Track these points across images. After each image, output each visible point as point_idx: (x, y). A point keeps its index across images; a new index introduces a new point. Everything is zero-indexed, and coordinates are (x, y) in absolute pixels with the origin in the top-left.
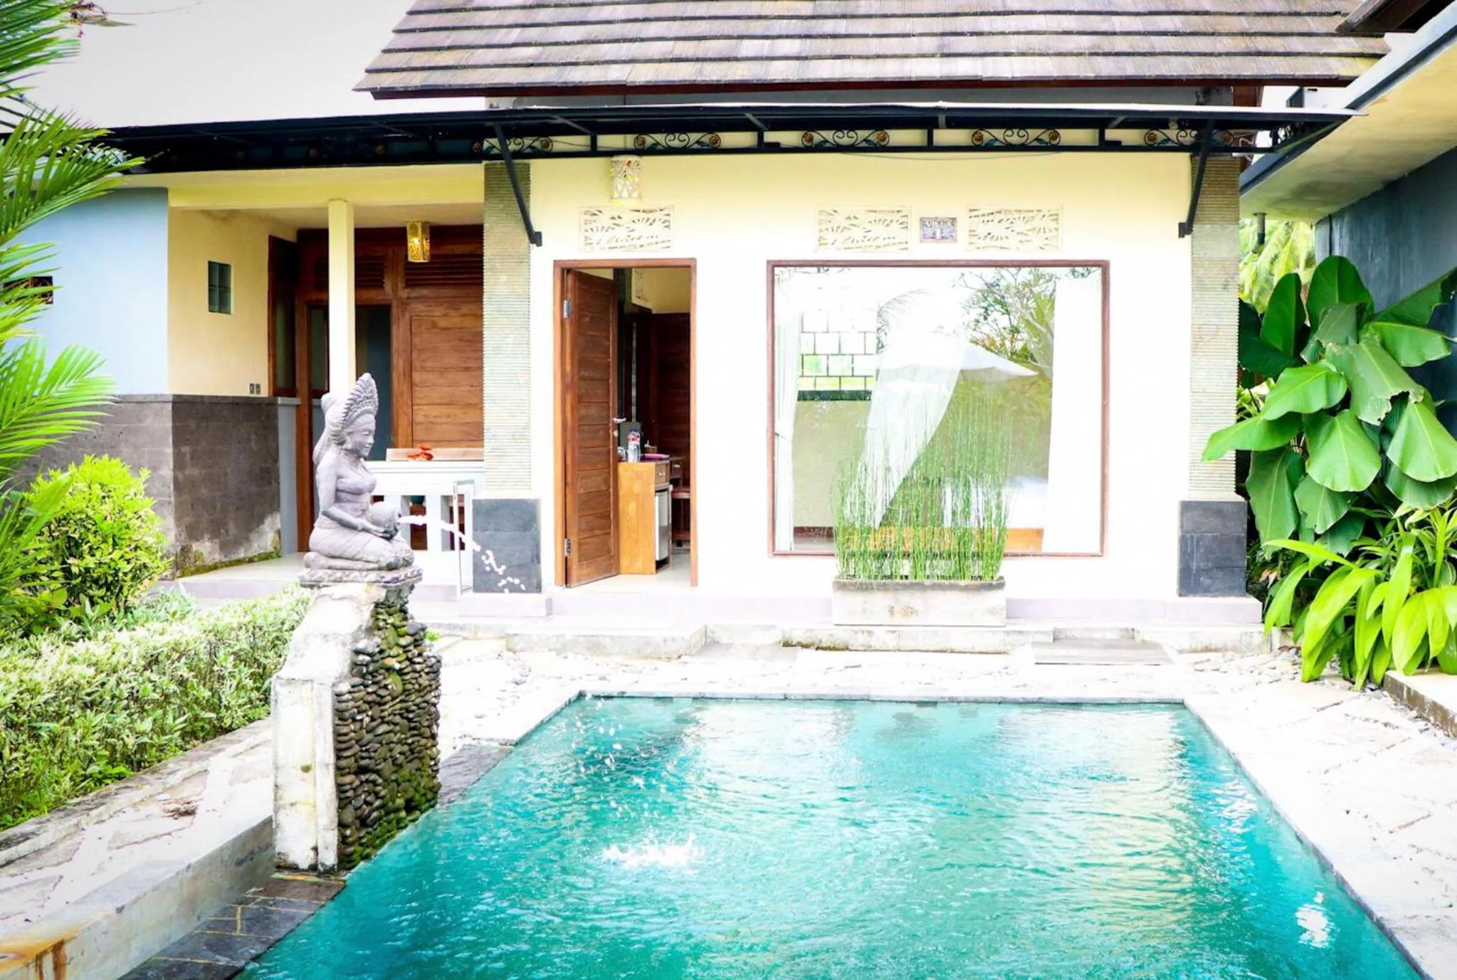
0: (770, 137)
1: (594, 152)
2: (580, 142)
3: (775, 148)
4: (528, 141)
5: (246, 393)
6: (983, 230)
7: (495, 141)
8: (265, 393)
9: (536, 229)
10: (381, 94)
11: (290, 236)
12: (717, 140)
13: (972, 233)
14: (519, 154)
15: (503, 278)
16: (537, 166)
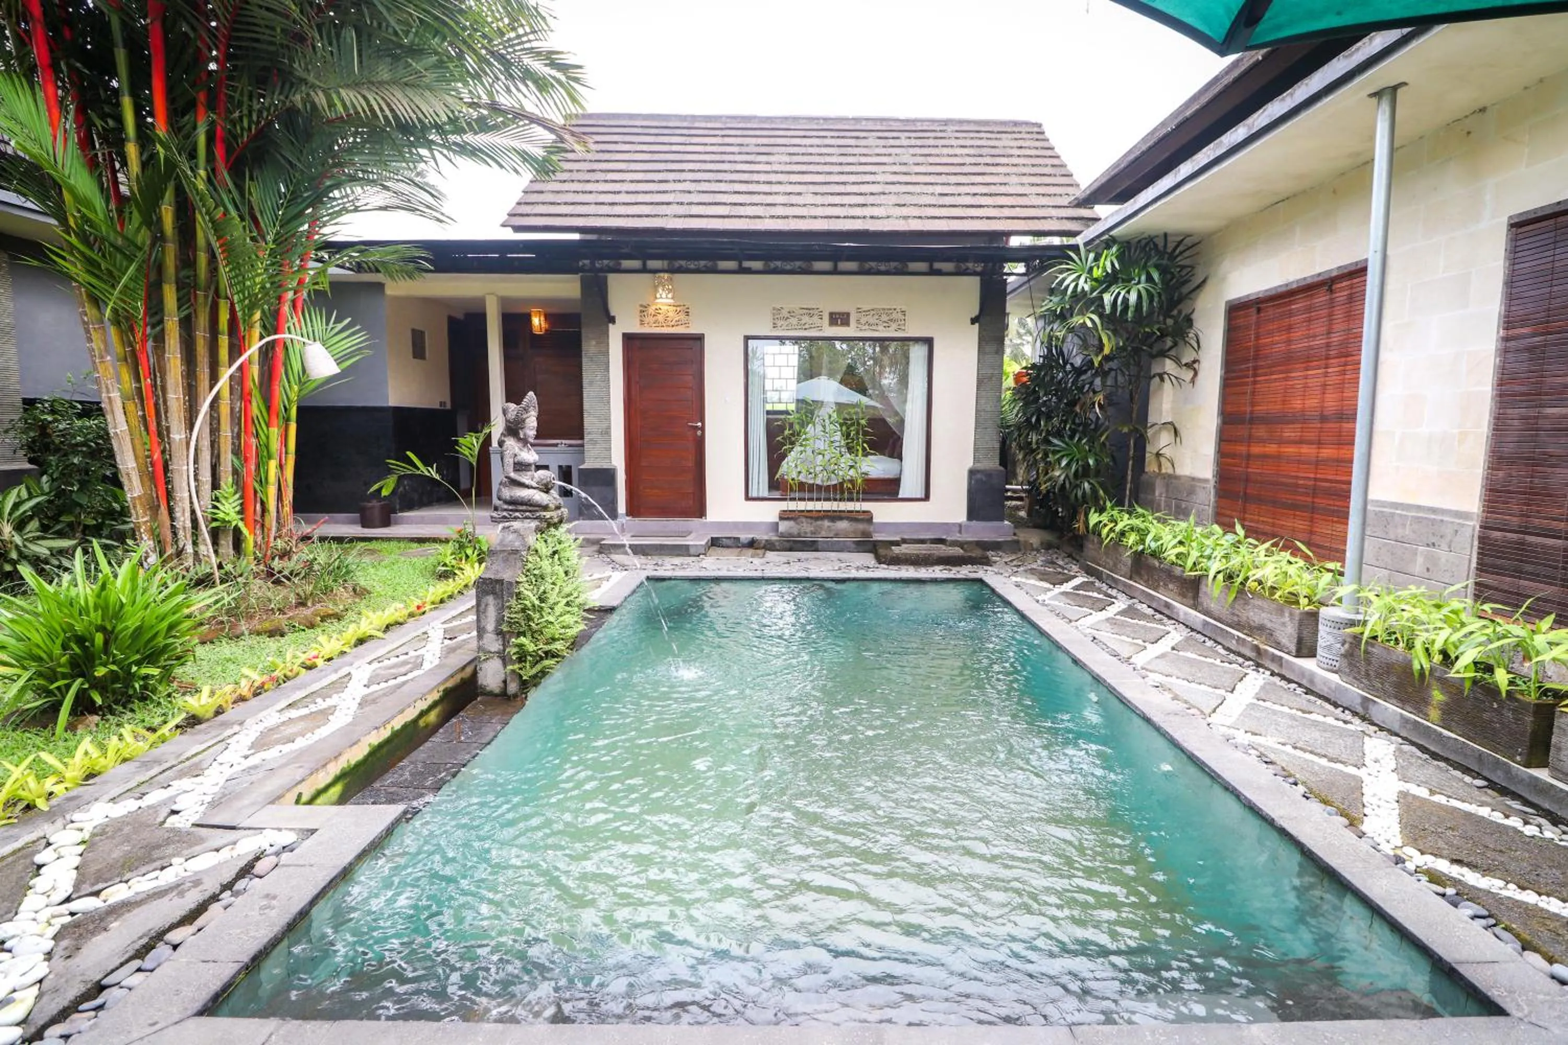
0: (746, 264)
1: (644, 270)
2: (636, 264)
3: (749, 271)
4: (606, 262)
5: (437, 406)
6: (863, 320)
7: (587, 262)
8: (448, 406)
9: (612, 314)
10: (517, 229)
11: (460, 316)
12: (716, 265)
13: (858, 321)
14: (602, 270)
15: (594, 343)
16: (612, 278)
